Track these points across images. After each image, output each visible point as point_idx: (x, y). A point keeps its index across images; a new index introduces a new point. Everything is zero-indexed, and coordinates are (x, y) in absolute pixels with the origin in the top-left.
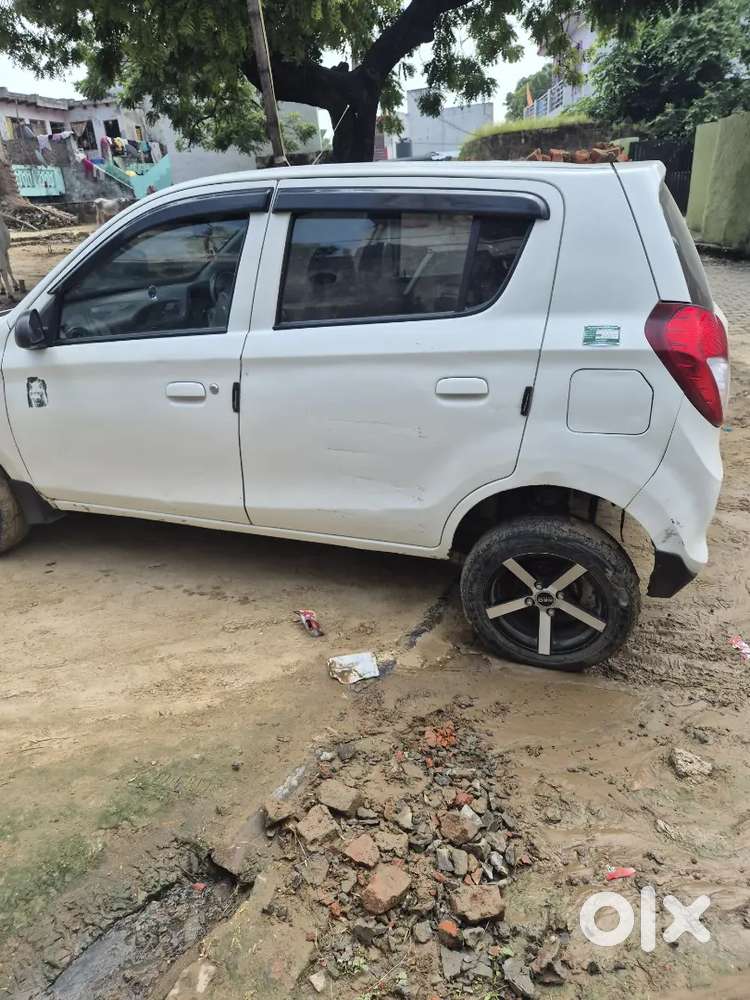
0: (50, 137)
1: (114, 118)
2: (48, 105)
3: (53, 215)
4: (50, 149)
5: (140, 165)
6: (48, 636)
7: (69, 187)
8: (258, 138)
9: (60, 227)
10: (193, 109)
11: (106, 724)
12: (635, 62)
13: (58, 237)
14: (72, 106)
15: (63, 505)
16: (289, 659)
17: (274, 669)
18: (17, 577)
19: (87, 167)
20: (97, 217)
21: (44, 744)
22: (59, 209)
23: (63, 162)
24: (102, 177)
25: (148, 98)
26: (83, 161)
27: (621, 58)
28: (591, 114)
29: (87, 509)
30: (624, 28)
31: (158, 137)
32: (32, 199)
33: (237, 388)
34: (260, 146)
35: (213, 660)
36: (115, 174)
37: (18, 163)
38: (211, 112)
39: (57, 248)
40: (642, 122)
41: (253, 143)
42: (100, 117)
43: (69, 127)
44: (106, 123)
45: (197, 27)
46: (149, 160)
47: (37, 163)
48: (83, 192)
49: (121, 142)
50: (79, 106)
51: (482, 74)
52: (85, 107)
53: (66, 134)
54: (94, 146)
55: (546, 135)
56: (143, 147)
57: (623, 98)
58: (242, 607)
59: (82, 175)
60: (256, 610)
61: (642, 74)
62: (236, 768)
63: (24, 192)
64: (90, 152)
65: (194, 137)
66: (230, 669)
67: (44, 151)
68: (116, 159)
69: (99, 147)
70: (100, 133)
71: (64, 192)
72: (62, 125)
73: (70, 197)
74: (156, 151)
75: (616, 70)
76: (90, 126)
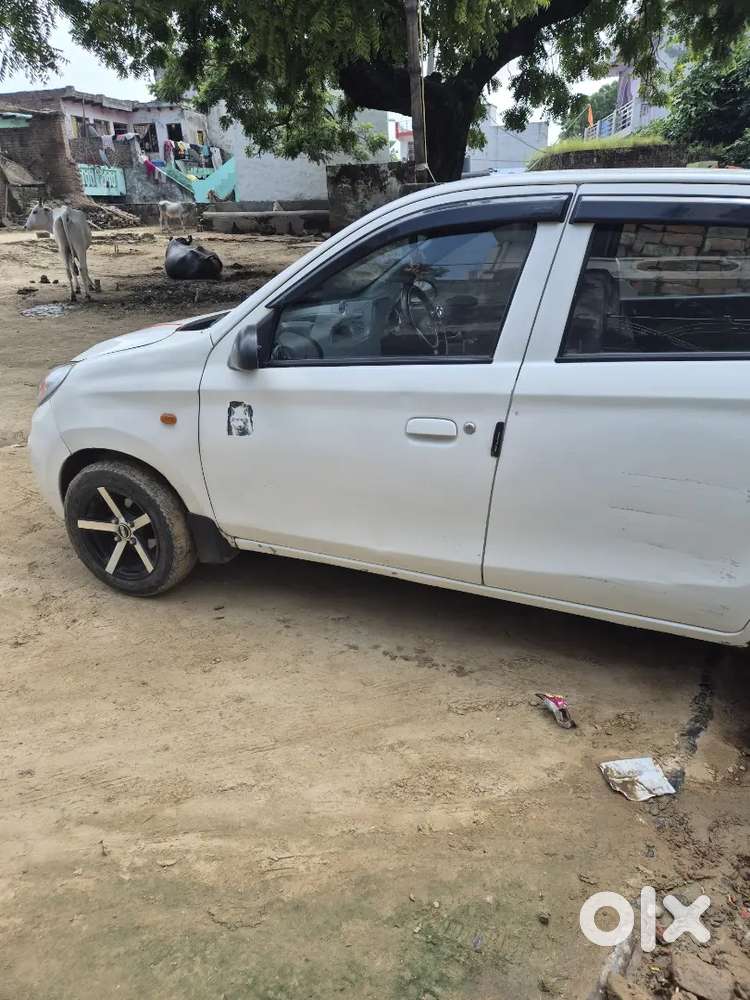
0: (114, 138)
1: (177, 122)
2: (113, 106)
3: (117, 215)
4: (113, 149)
5: (201, 169)
6: (244, 704)
7: (130, 188)
8: (329, 148)
9: (123, 227)
10: (266, 115)
11: (355, 840)
12: (714, 86)
13: (125, 238)
14: (137, 108)
15: (244, 544)
16: (549, 759)
17: (537, 773)
18: (185, 623)
19: (150, 169)
20: (161, 220)
21: (288, 863)
22: (123, 209)
23: (126, 163)
24: (164, 180)
25: (223, 102)
26: (146, 162)
27: (699, 82)
28: (666, 136)
29: (273, 549)
30: (720, 50)
31: (219, 143)
32: (97, 198)
33: (500, 428)
34: (330, 155)
35: (455, 753)
36: (176, 177)
37: (81, 163)
38: (285, 120)
39: (124, 248)
40: (721, 145)
41: (324, 152)
42: (163, 120)
43: (131, 127)
44: (169, 127)
45: (332, 26)
46: (210, 165)
47: (100, 163)
48: (144, 194)
49: (184, 146)
50: (143, 109)
51: (566, 90)
52: (149, 110)
53: (130, 135)
54: (155, 149)
55: (621, 155)
56: (204, 152)
57: (697, 122)
58: (460, 679)
59: (144, 177)
60: (478, 685)
61: (719, 97)
62: (544, 922)
63: (89, 191)
64: (153, 155)
65: (265, 144)
66: (479, 767)
67: (107, 151)
68: (178, 162)
69: (161, 149)
70: (162, 136)
71: (125, 193)
72: (125, 126)
73: (130, 197)
74: (217, 156)
75: (694, 93)
76: (152, 128)
